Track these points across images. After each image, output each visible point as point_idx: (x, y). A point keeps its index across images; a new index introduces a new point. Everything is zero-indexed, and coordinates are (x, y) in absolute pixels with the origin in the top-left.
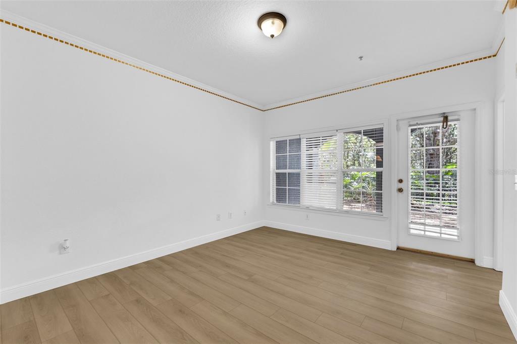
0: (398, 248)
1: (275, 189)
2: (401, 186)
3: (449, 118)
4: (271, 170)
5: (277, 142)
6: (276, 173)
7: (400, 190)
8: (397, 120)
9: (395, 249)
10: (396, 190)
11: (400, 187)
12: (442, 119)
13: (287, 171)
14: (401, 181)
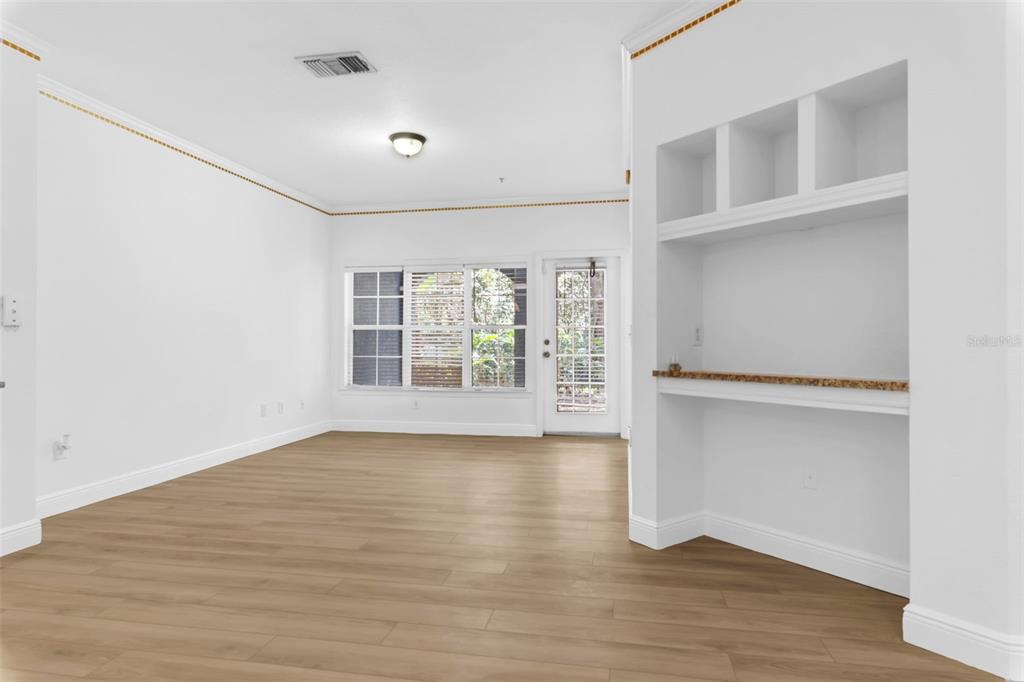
0: (544, 435)
1: (352, 360)
2: (548, 348)
3: (597, 265)
4: (346, 324)
5: (355, 274)
6: (354, 331)
7: (546, 355)
8: (543, 260)
9: (541, 435)
10: (541, 355)
11: (546, 350)
12: (589, 264)
13: (378, 327)
14: (547, 342)
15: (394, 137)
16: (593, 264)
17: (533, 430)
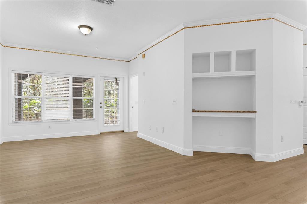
0: (101, 133)
3: (118, 80)
4: (12, 95)
5: (15, 74)
6: (15, 98)
7: (101, 107)
12: (115, 79)
14: (101, 103)
15: (80, 27)
16: (116, 79)
17: (98, 133)
